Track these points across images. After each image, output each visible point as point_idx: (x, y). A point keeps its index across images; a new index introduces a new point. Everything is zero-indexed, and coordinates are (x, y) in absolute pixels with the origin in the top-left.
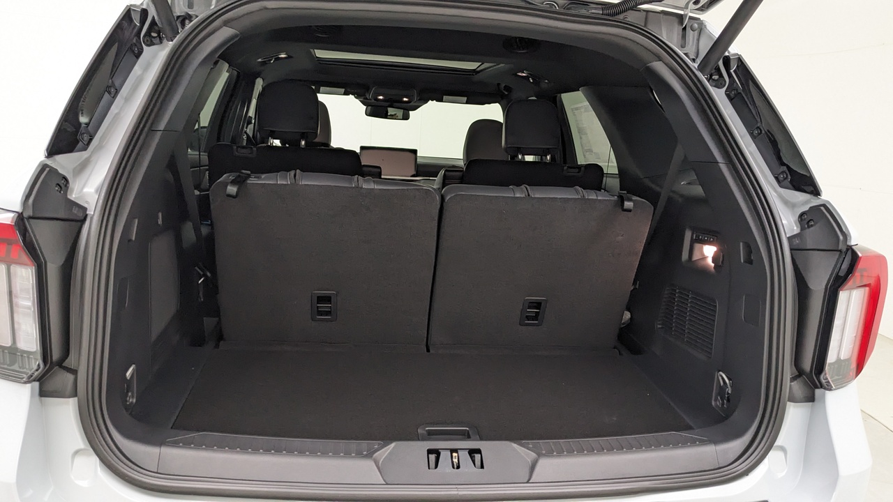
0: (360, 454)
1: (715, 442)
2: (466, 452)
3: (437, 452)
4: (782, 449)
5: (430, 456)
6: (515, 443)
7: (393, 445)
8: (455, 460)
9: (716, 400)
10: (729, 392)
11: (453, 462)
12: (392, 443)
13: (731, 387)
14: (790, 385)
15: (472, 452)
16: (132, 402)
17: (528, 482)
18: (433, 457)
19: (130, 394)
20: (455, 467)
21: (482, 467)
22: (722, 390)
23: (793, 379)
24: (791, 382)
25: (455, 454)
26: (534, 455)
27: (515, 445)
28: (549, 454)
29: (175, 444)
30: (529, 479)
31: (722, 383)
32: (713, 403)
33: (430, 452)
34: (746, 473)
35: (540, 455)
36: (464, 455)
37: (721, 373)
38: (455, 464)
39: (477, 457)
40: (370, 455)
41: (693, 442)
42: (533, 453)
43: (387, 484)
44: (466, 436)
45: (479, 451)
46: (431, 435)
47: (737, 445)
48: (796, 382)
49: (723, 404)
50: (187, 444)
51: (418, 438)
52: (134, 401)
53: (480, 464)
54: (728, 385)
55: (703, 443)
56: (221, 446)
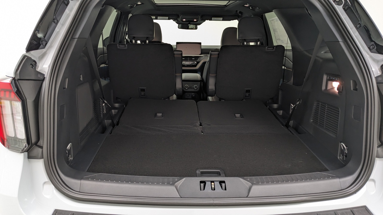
0: (169, 184)
1: (340, 177)
2: (218, 183)
3: (204, 182)
4: (373, 180)
5: (201, 184)
6: (241, 178)
7: (184, 179)
8: (213, 186)
9: (340, 156)
10: (346, 152)
12: (183, 178)
13: (347, 150)
14: (377, 150)
15: (221, 182)
16: (71, 160)
17: (247, 197)
18: (202, 185)
19: (70, 156)
20: (213, 189)
21: (226, 189)
22: (342, 151)
23: (379, 147)
24: (378, 148)
25: (213, 184)
26: (250, 184)
27: (241, 179)
28: (257, 183)
29: (87, 179)
30: (248, 196)
31: (343, 148)
32: (338, 158)
33: (201, 182)
34: (355, 192)
35: (253, 184)
37: (342, 143)
38: (213, 188)
39: (223, 185)
40: (173, 184)
41: (328, 177)
42: (249, 183)
43: (181, 198)
44: (219, 174)
45: (224, 182)
46: (203, 174)
47: (350, 179)
48: (380, 148)
49: (343, 158)
50: (93, 179)
51: (196, 176)
52: (72, 159)
53: (224, 188)
54: (346, 149)
55: (333, 177)
56: (107, 180)
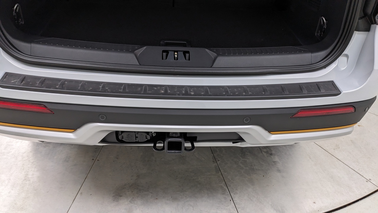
0: (128, 51)
1: (312, 52)
2: (182, 53)
3: (167, 52)
4: (347, 56)
5: (163, 53)
6: (207, 49)
7: (145, 48)
8: (176, 56)
9: (317, 33)
10: (325, 28)
11: (175, 57)
12: (145, 47)
13: (327, 24)
14: (358, 22)
15: (185, 53)
16: (22, 24)
17: (211, 67)
18: (165, 54)
19: (20, 20)
20: (176, 59)
21: (189, 60)
22: (321, 26)
23: (361, 18)
24: (359, 19)
25: (176, 53)
27: (207, 50)
28: (224, 55)
29: (38, 43)
31: (322, 23)
32: (316, 34)
33: (164, 51)
34: (325, 67)
35: (219, 55)
36: (181, 54)
37: (322, 17)
38: (176, 58)
39: (187, 55)
40: (132, 51)
41: (300, 52)
42: (215, 54)
43: (140, 65)
44: (184, 45)
45: (188, 52)
46: (167, 45)
47: (323, 54)
48: (361, 20)
49: (321, 35)
50: (44, 43)
51: (160, 45)
53: (188, 58)
54: (325, 23)
55: (305, 52)
56: (60, 44)
